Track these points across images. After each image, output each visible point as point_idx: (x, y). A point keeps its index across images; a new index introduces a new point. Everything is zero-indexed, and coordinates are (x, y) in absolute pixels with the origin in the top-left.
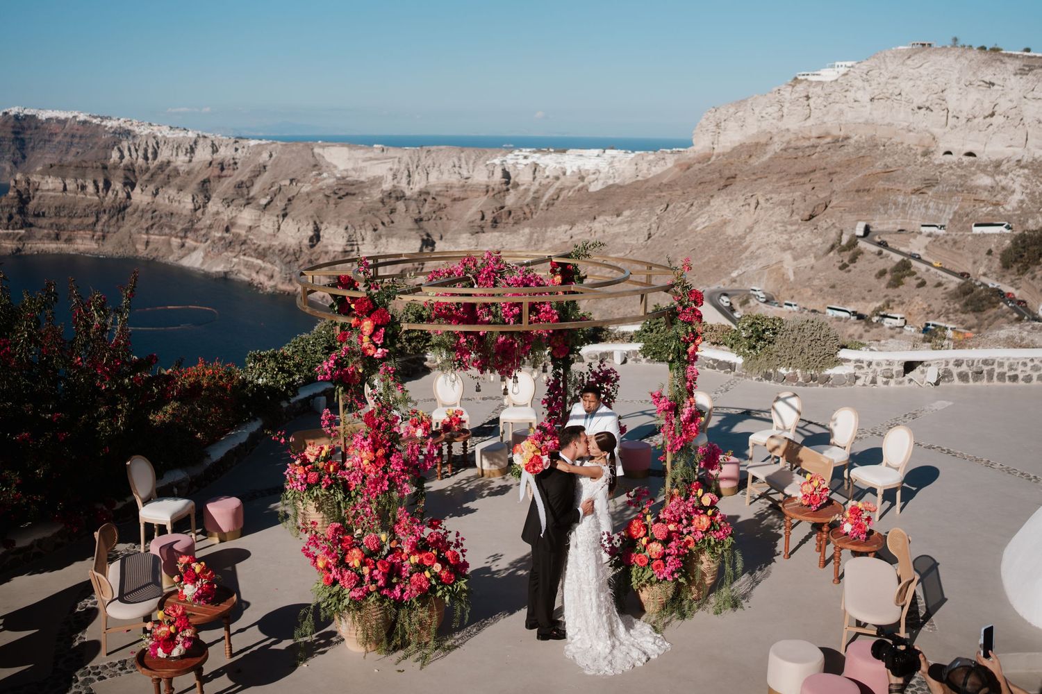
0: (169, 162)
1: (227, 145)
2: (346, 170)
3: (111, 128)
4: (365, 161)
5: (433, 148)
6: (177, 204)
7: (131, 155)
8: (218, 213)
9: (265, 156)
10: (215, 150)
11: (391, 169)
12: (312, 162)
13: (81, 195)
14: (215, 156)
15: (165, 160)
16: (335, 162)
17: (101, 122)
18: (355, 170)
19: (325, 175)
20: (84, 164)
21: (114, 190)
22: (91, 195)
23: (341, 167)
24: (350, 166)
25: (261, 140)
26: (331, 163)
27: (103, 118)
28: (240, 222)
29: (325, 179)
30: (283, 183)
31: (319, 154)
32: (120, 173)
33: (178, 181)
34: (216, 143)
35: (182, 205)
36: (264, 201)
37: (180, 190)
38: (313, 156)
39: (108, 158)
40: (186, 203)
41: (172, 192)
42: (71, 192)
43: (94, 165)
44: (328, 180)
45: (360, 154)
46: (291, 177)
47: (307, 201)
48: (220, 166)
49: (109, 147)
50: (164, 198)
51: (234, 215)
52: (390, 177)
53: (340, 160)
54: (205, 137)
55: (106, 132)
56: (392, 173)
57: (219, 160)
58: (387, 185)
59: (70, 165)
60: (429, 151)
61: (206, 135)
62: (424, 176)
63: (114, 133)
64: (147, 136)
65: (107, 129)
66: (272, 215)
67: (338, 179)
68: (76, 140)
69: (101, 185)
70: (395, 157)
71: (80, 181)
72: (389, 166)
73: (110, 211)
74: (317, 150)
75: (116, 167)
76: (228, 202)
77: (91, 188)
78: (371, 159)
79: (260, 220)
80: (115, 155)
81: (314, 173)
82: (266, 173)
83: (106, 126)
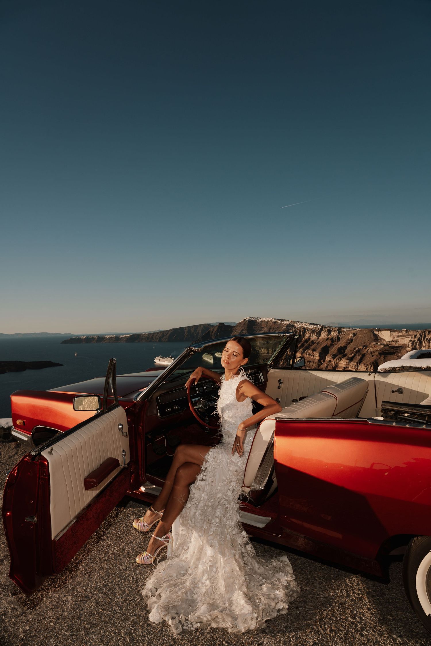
0: (309, 339)
1: (335, 331)
2: (389, 342)
3: (286, 324)
4: (398, 336)
6: (312, 357)
8: (330, 361)
9: (351, 335)
10: (329, 333)
11: (411, 341)
12: (373, 338)
14: (329, 336)
15: (307, 338)
16: (384, 338)
17: (282, 322)
18: (393, 341)
19: (379, 344)
23: (387, 340)
24: (391, 339)
25: (349, 328)
26: (382, 338)
27: (282, 320)
28: (340, 365)
29: (379, 346)
30: (360, 348)
31: (377, 334)
33: (313, 347)
35: (315, 357)
36: (351, 356)
37: (314, 350)
38: (374, 335)
40: (317, 357)
41: (310, 351)
44: (380, 347)
45: (395, 334)
46: (363, 345)
47: (371, 356)
48: (331, 340)
50: (307, 354)
51: (337, 362)
52: (410, 344)
53: (386, 336)
55: (284, 326)
56: (411, 342)
57: (331, 338)
58: (409, 348)
62: (427, 344)
63: (287, 326)
64: (300, 327)
66: (355, 362)
67: (385, 346)
70: (413, 335)
72: (410, 339)
74: (376, 332)
76: (334, 356)
78: (401, 336)
79: (349, 364)
81: (374, 343)
82: (352, 343)
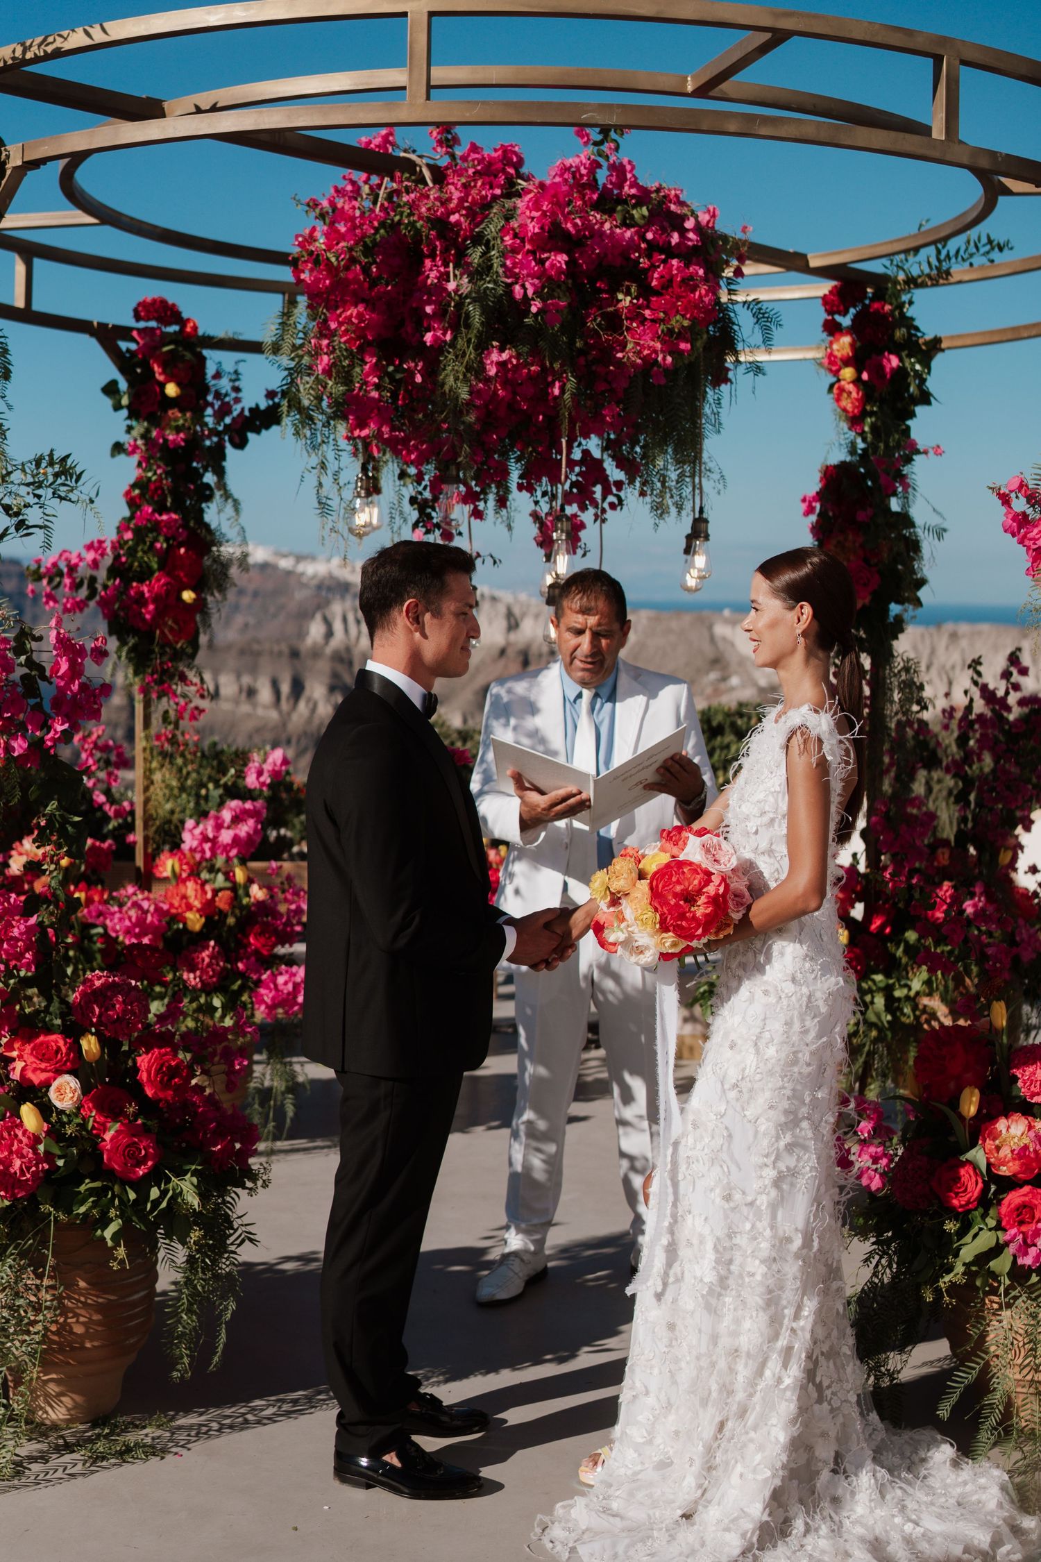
3: (314, 577)
5: (964, 628)
7: (346, 630)
10: (513, 623)
12: (709, 652)
13: (245, 708)
14: (513, 637)
17: (296, 565)
19: (735, 681)
20: (256, 647)
21: (309, 700)
22: (265, 707)
31: (724, 639)
32: (324, 666)
34: (517, 611)
38: (712, 639)
39: (302, 634)
42: (227, 700)
43: (276, 648)
48: (521, 658)
49: (304, 615)
54: (494, 599)
57: (521, 646)
59: (229, 647)
60: (954, 636)
61: (498, 593)
63: (319, 587)
65: (304, 580)
68: (245, 601)
69: (285, 688)
71: (246, 680)
73: (299, 740)
74: (720, 630)
75: (316, 653)
77: (265, 694)
80: (316, 630)
81: (713, 676)
83: (302, 574)
